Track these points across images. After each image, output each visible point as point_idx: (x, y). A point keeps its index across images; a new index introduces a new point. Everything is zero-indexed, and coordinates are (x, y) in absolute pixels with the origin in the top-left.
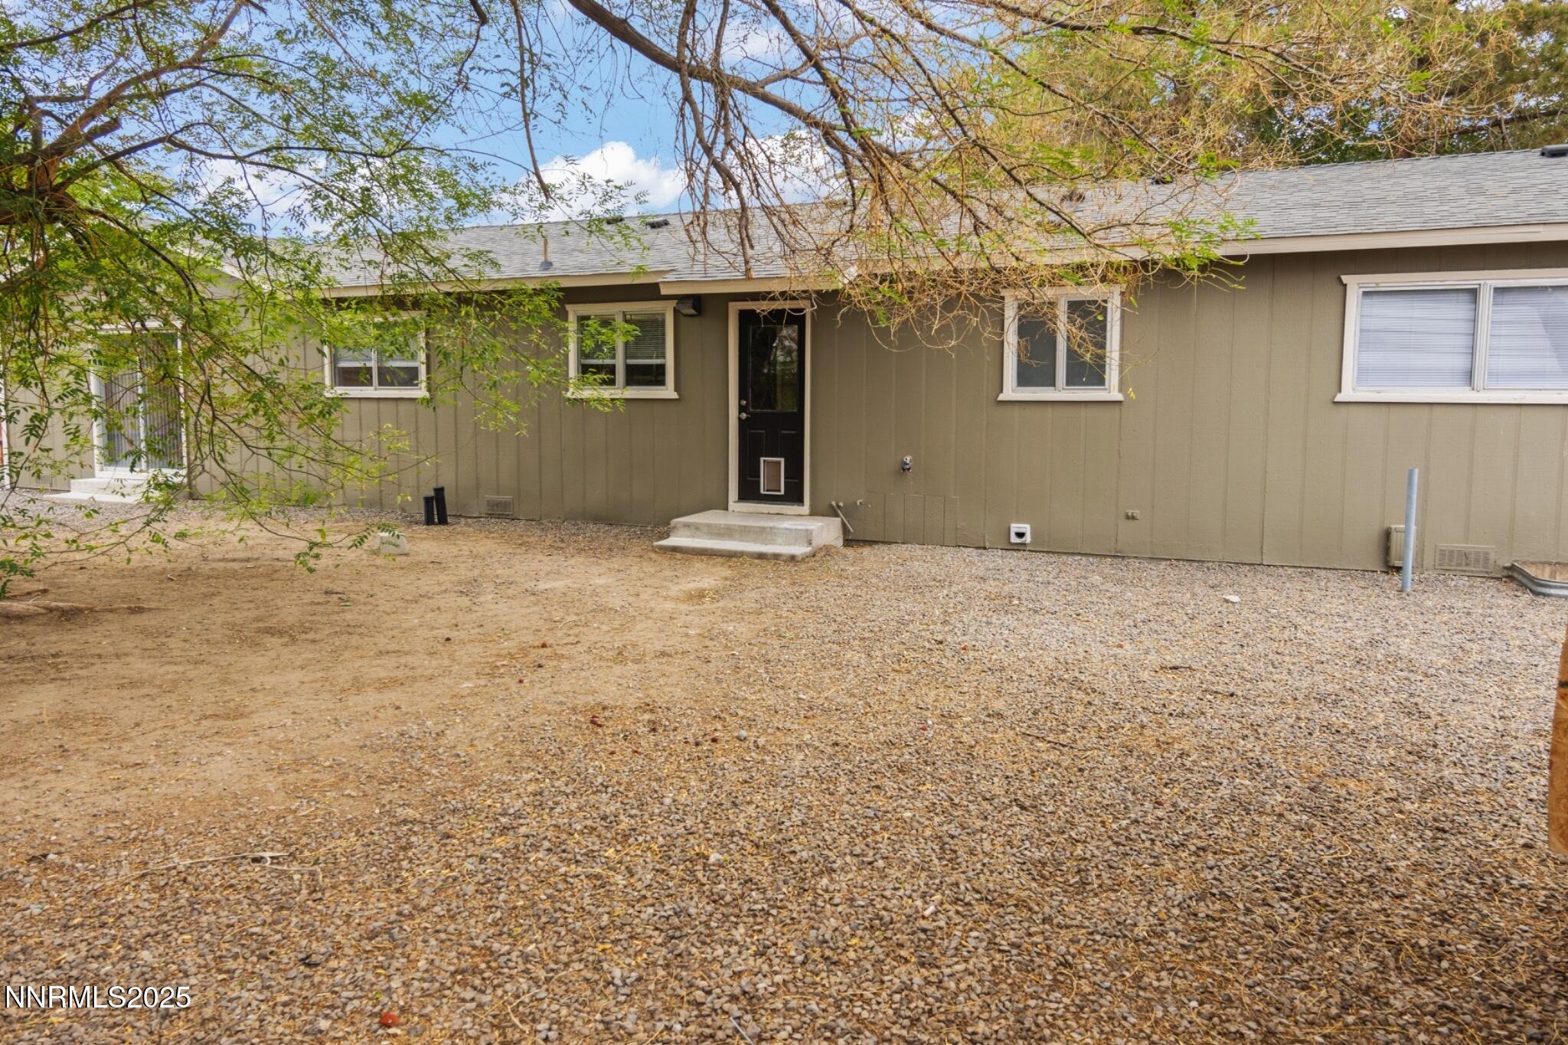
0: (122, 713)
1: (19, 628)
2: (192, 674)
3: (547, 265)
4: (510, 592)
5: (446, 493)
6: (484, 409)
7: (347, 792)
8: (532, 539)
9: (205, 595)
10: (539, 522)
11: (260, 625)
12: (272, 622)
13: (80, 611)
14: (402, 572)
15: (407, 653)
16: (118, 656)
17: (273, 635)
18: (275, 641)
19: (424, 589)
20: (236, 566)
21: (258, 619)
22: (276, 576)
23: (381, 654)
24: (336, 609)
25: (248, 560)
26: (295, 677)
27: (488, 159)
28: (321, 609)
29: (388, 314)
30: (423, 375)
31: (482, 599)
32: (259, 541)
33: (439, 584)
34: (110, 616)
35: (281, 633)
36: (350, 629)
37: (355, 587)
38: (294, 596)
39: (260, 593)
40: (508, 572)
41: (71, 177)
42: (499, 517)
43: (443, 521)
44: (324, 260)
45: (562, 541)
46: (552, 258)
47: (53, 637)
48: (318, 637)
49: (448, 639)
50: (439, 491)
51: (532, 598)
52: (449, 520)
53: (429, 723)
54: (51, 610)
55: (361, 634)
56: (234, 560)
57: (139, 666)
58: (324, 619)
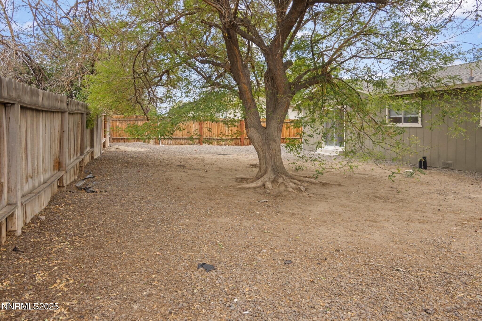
0: (344, 214)
1: (314, 186)
2: (359, 206)
3: (472, 78)
4: (459, 196)
5: (427, 159)
6: (451, 130)
7: (421, 256)
8: (463, 178)
9: (356, 184)
10: (464, 171)
11: (374, 195)
12: (377, 194)
13: (327, 184)
14: (414, 184)
15: (425, 212)
16: (338, 198)
17: (379, 198)
18: (379, 200)
19: (425, 191)
20: (363, 176)
21: (373, 193)
22: (374, 180)
23: (415, 211)
24: (396, 193)
25: (365, 174)
26: (390, 213)
27: (459, 43)
28: (391, 192)
29: (417, 99)
30: (420, 119)
31: (448, 197)
32: (367, 169)
33: (430, 190)
34: (333, 186)
35: (381, 198)
36: (403, 201)
37: (400, 187)
38: (382, 187)
39: (372, 185)
40: (456, 189)
41: (332, 69)
42: (447, 168)
43: (425, 168)
44: (396, 84)
45: (477, 180)
46: (473, 75)
47: (322, 190)
48: (392, 201)
49: (439, 210)
50: (425, 158)
51: (469, 200)
52: (428, 168)
53: (443, 239)
54: (320, 182)
55: (406, 203)
56: (361, 174)
57: (345, 202)
58: (393, 196)
